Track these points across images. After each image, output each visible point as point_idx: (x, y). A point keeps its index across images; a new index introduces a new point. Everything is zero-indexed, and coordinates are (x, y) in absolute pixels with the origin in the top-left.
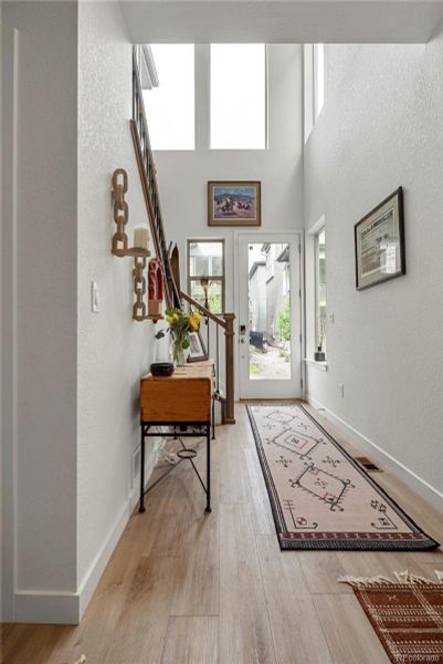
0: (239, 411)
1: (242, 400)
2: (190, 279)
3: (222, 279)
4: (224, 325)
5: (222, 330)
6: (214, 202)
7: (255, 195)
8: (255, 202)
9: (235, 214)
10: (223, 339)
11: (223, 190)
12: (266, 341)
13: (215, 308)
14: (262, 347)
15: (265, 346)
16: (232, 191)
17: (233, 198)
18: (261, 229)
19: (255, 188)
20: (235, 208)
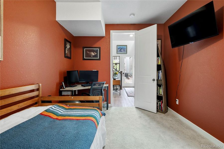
0: (123, 88)
1: (123, 87)
2: (113, 64)
3: (119, 64)
4: (120, 73)
5: (120, 74)
6: (118, 49)
7: (126, 48)
8: (126, 49)
9: (122, 51)
10: (120, 75)
11: (120, 47)
12: (129, 76)
13: (118, 69)
14: (128, 77)
15: (129, 77)
16: (121, 47)
17: (122, 48)
18: (127, 54)
19: (126, 46)
20: (122, 50)
